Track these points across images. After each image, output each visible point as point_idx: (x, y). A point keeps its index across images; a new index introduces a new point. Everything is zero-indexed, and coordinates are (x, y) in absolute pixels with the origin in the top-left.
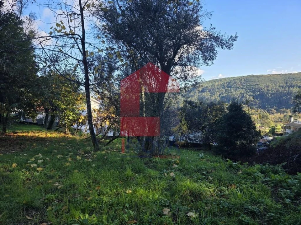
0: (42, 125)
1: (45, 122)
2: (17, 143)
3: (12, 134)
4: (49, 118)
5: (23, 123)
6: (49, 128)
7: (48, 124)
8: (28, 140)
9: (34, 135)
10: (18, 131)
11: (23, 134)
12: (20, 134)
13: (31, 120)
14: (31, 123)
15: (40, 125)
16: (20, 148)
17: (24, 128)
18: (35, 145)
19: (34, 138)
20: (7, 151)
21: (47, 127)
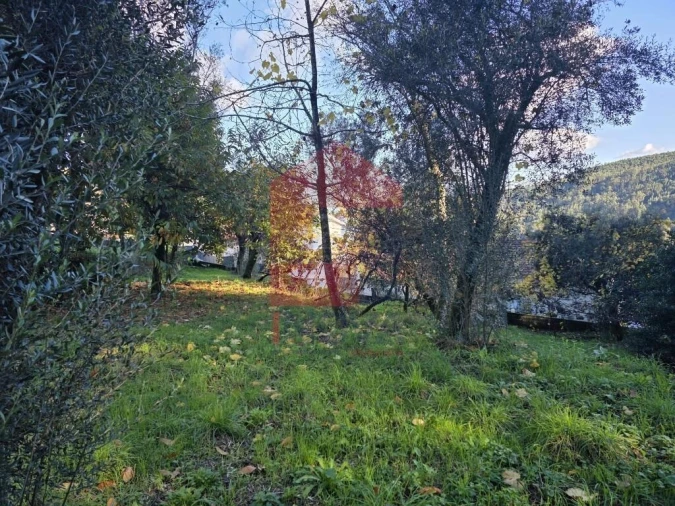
0: (233, 269)
1: (239, 263)
2: (193, 305)
3: (183, 286)
4: (246, 256)
5: (199, 265)
6: (246, 276)
7: (243, 267)
8: (209, 299)
9: (220, 289)
10: (192, 281)
11: (201, 287)
12: (196, 287)
13: (213, 258)
14: (213, 266)
15: (229, 270)
16: (198, 314)
17: (202, 275)
18: (222, 308)
19: (220, 294)
20: (176, 318)
21: (243, 273)
